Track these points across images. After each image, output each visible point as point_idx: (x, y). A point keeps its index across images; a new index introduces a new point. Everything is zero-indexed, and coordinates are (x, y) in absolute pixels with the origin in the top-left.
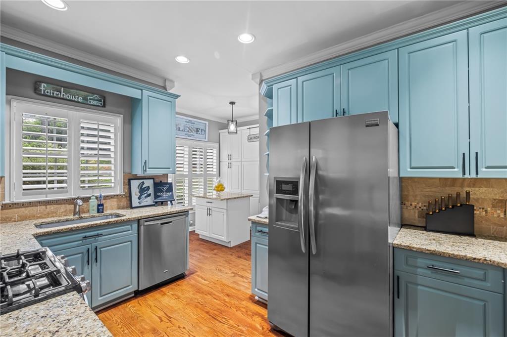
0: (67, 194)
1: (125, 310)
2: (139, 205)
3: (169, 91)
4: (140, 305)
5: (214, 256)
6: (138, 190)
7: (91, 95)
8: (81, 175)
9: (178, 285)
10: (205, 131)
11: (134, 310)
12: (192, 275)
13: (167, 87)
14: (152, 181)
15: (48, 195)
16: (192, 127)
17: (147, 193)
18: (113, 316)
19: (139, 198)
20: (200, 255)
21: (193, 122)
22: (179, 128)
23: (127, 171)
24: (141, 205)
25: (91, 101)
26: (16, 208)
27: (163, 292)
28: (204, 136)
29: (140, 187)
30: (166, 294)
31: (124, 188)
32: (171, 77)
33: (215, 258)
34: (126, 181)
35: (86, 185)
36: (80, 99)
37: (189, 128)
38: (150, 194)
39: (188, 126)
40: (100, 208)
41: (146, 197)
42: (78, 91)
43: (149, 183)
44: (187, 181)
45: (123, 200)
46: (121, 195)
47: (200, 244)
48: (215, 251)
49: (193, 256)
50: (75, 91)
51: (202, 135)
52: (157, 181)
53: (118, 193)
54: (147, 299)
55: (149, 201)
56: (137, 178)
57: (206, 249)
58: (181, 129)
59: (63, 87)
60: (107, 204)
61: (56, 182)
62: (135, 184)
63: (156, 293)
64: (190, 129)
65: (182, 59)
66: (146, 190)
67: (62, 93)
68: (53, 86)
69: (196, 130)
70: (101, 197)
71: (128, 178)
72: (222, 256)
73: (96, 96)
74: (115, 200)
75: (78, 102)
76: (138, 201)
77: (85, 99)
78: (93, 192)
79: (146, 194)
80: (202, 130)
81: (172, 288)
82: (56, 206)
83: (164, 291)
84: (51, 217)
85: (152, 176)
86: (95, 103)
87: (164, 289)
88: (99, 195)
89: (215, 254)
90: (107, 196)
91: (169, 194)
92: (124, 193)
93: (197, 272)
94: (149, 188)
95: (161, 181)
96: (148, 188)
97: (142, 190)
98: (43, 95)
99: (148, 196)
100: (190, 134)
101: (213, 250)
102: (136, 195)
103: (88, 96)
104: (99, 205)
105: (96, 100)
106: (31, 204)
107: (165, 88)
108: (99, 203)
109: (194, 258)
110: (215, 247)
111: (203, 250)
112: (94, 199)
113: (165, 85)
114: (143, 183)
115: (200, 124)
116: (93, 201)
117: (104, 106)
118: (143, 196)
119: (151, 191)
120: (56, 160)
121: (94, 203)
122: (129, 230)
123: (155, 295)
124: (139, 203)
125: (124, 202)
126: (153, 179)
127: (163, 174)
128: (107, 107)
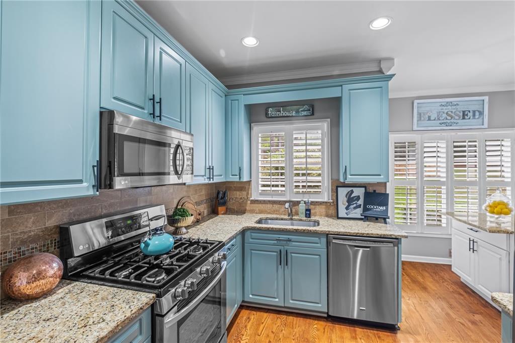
0: (284, 197)
1: (309, 327)
2: (346, 216)
3: (388, 74)
4: (324, 332)
5: (470, 324)
6: (346, 199)
7: (301, 107)
8: (294, 180)
9: (379, 337)
10: (481, 113)
11: (315, 333)
12: (408, 335)
13: (384, 70)
14: (363, 190)
15: (273, 197)
16: (454, 111)
17: (356, 203)
18: (297, 325)
19: (347, 208)
20: (442, 309)
21: (455, 103)
22: (429, 117)
23: (335, 177)
24: (348, 217)
25: (302, 112)
26: (257, 204)
27: (355, 334)
28: (480, 120)
29: (348, 196)
30: (356, 339)
31: (332, 195)
32: (384, 54)
33: (469, 329)
34: (335, 188)
35: (301, 190)
36: (294, 114)
37: (447, 113)
38: (361, 205)
39: (446, 111)
40: (308, 213)
41: (355, 208)
42: (292, 107)
43: (359, 192)
44: (444, 191)
45: (331, 208)
46: (329, 202)
47: (454, 292)
48: (477, 317)
49: (430, 306)
50: (290, 107)
51: (475, 120)
52: (371, 190)
53: (326, 200)
54: (334, 331)
55: (358, 213)
56: (345, 185)
57: (461, 304)
58: (432, 118)
59: (282, 107)
60: (316, 210)
61: (280, 186)
62: (343, 192)
63: (347, 329)
64: (449, 115)
65: (380, 24)
66: (354, 201)
67: (282, 112)
68: (276, 108)
69: (461, 114)
70: (308, 202)
71: (336, 185)
72: (488, 333)
73: (306, 107)
74: (324, 207)
75: (292, 116)
76: (346, 211)
77: (297, 112)
78: (303, 197)
79: (355, 205)
80: (474, 112)
81: (369, 336)
82: (279, 206)
83: (357, 333)
84: (276, 214)
85: (364, 184)
86: (305, 113)
87: (359, 330)
88: (307, 200)
89: (474, 323)
90: (316, 202)
91: (381, 208)
92: (332, 201)
93: (419, 334)
94: (360, 198)
95: (375, 191)
96: (358, 198)
97: (350, 200)
98: (270, 117)
99: (358, 208)
100: (449, 121)
101: (474, 313)
102: (344, 204)
103: (300, 108)
104: (307, 210)
105: (306, 111)
106: (264, 202)
107: (381, 72)
108: (307, 208)
109: (430, 309)
110: (483, 309)
111: (455, 304)
112: (302, 203)
113: (381, 68)
114: (352, 192)
115: (470, 104)
116: (302, 206)
117: (313, 114)
118: (352, 207)
119: (361, 202)
120: (277, 168)
121: (302, 208)
122: (318, 243)
123: (345, 331)
124: (346, 213)
125: (332, 211)
126: (365, 187)
127: (378, 183)
128: (316, 114)
